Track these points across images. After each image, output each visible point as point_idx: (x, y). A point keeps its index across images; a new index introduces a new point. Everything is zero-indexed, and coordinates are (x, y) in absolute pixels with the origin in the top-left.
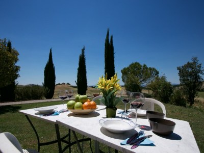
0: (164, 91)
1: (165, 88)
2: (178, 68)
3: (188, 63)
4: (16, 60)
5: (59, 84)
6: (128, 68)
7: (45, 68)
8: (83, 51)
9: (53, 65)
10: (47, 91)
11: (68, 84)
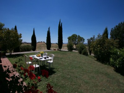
4: (21, 37)
5: (39, 42)
6: (71, 37)
7: (32, 37)
8: (49, 29)
9: (35, 36)
10: (33, 47)
11: (44, 42)
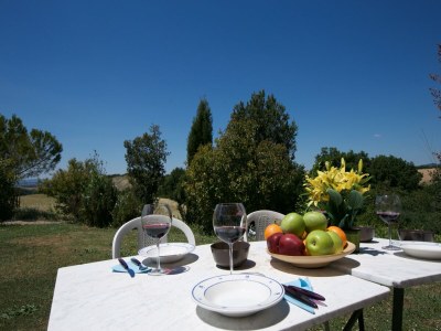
0: (99, 197)
1: (101, 190)
2: (127, 145)
3: (146, 136)
